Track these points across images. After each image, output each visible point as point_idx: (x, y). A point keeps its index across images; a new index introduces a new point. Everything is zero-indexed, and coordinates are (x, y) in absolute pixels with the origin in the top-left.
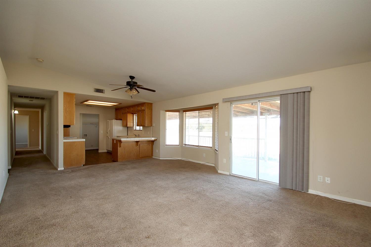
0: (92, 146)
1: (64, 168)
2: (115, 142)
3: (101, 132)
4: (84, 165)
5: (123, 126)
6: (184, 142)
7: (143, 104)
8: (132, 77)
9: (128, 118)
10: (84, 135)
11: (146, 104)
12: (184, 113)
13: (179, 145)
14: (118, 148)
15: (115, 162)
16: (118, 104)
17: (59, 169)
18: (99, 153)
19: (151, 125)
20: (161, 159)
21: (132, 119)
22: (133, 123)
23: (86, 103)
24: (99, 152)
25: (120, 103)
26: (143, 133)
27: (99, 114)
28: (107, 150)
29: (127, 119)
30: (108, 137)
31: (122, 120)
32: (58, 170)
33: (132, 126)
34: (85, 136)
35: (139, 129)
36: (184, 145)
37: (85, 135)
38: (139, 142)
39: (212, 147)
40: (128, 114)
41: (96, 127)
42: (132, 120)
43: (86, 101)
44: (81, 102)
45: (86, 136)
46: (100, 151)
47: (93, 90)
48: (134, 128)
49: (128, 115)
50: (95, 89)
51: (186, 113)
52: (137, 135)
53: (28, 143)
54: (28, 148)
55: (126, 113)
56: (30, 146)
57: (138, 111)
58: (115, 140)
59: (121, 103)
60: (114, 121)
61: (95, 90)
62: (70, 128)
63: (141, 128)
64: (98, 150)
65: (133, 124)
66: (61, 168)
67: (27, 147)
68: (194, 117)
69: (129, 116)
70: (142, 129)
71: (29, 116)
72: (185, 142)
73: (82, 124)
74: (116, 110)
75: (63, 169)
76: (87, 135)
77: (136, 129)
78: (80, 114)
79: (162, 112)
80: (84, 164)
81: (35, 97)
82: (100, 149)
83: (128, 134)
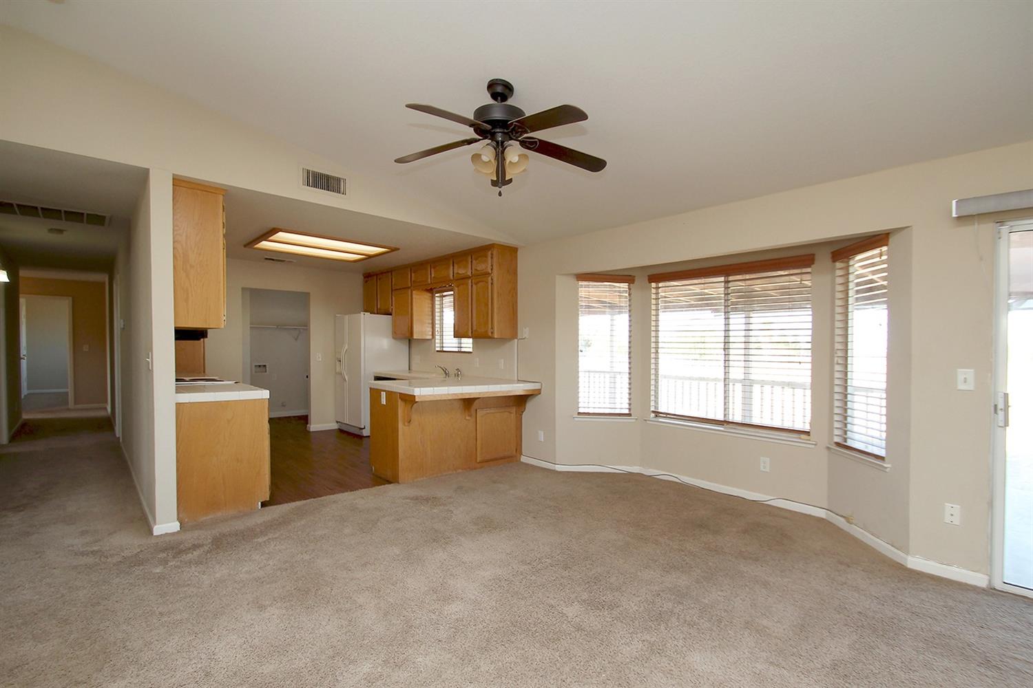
0: (283, 406)
1: (178, 524)
2: (384, 401)
3: (318, 358)
4: (264, 505)
5: (393, 338)
6: (652, 403)
7: (481, 251)
8: (500, 90)
9: (414, 308)
10: (256, 366)
11: (495, 253)
12: (653, 285)
13: (629, 415)
14: (400, 425)
15: (389, 482)
16: (388, 252)
17: (158, 530)
18: (309, 432)
19: (514, 335)
20: (559, 468)
21: (428, 310)
22: (431, 326)
23: (265, 244)
24: (311, 430)
25: (393, 246)
26: (478, 366)
27: (308, 294)
28: (337, 422)
29: (412, 309)
30: (341, 374)
31: (391, 314)
32: (155, 533)
33: (430, 337)
34: (259, 369)
35: (456, 350)
36: (653, 415)
37: (260, 366)
38: (477, 401)
39: (807, 433)
40: (414, 292)
41: (296, 340)
42: (430, 313)
43: (267, 234)
44: (245, 243)
45: (262, 368)
46: (314, 427)
47: (300, 178)
48: (437, 345)
49: (414, 296)
50: (308, 172)
51: (660, 285)
52: (452, 371)
53: (70, 390)
54: (69, 410)
55: (409, 288)
56: (76, 403)
57: (457, 280)
58: (384, 394)
59: (397, 247)
60: (366, 319)
61: (308, 178)
62: (206, 339)
63: (462, 345)
64: (305, 419)
65: (431, 330)
66: (166, 524)
67: (67, 403)
68: (704, 302)
69: (420, 301)
70: (471, 350)
71: (71, 298)
72: (656, 402)
73: (251, 327)
74: (365, 277)
75: (175, 526)
76: (265, 366)
77: (445, 349)
78: (243, 289)
79: (563, 284)
80: (268, 499)
81: (63, 209)
82: (313, 418)
83: (413, 368)
